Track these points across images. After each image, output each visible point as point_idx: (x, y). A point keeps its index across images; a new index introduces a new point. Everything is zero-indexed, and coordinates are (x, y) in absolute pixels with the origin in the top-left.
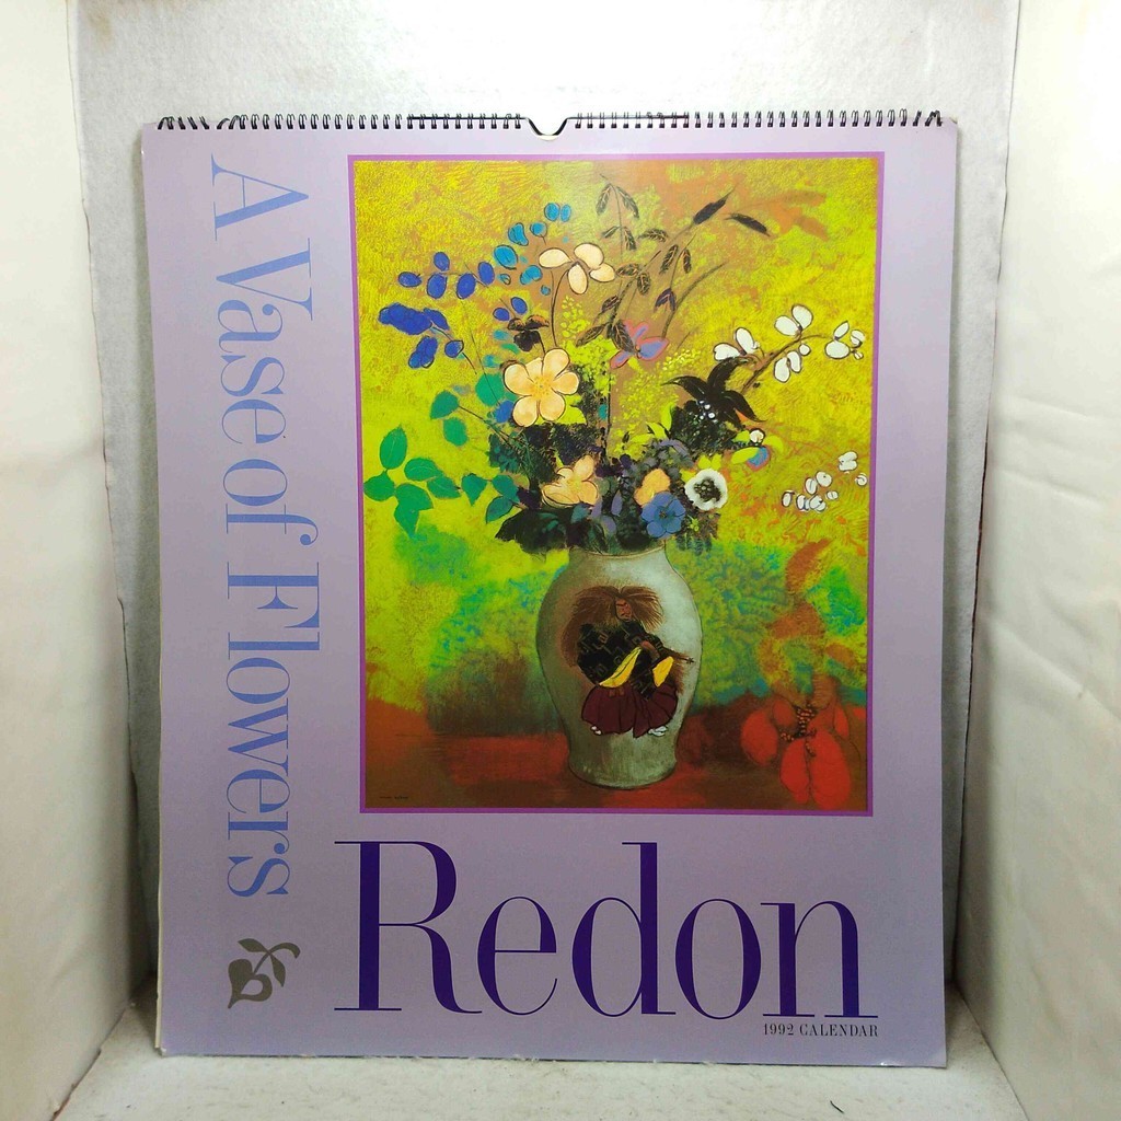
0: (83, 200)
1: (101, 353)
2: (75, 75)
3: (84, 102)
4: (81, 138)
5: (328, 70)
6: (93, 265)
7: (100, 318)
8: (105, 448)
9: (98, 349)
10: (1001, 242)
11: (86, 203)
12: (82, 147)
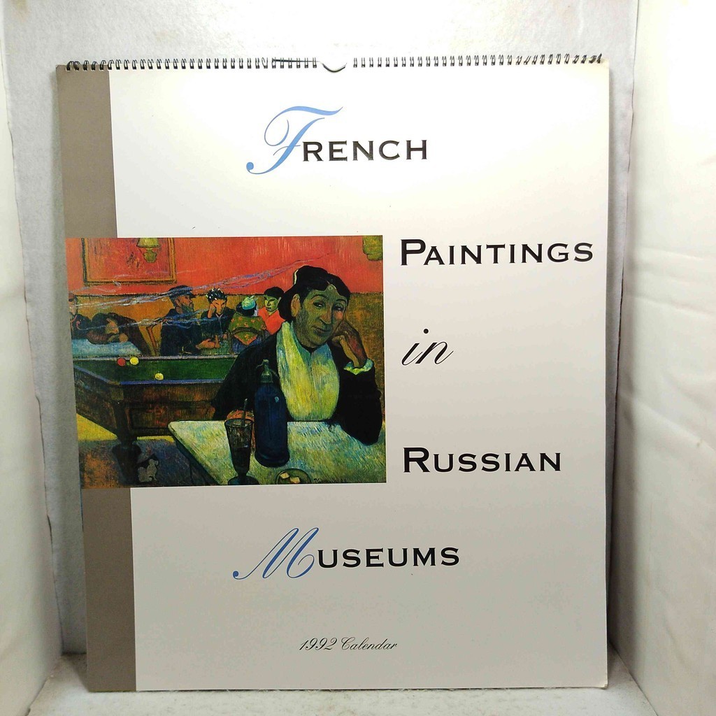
0: (9, 123)
1: (22, 229)
2: (2, 38)
4: (6, 79)
5: (177, 32)
6: (16, 167)
7: (21, 202)
8: (26, 293)
9: (20, 225)
11: (11, 125)
12: (7, 87)
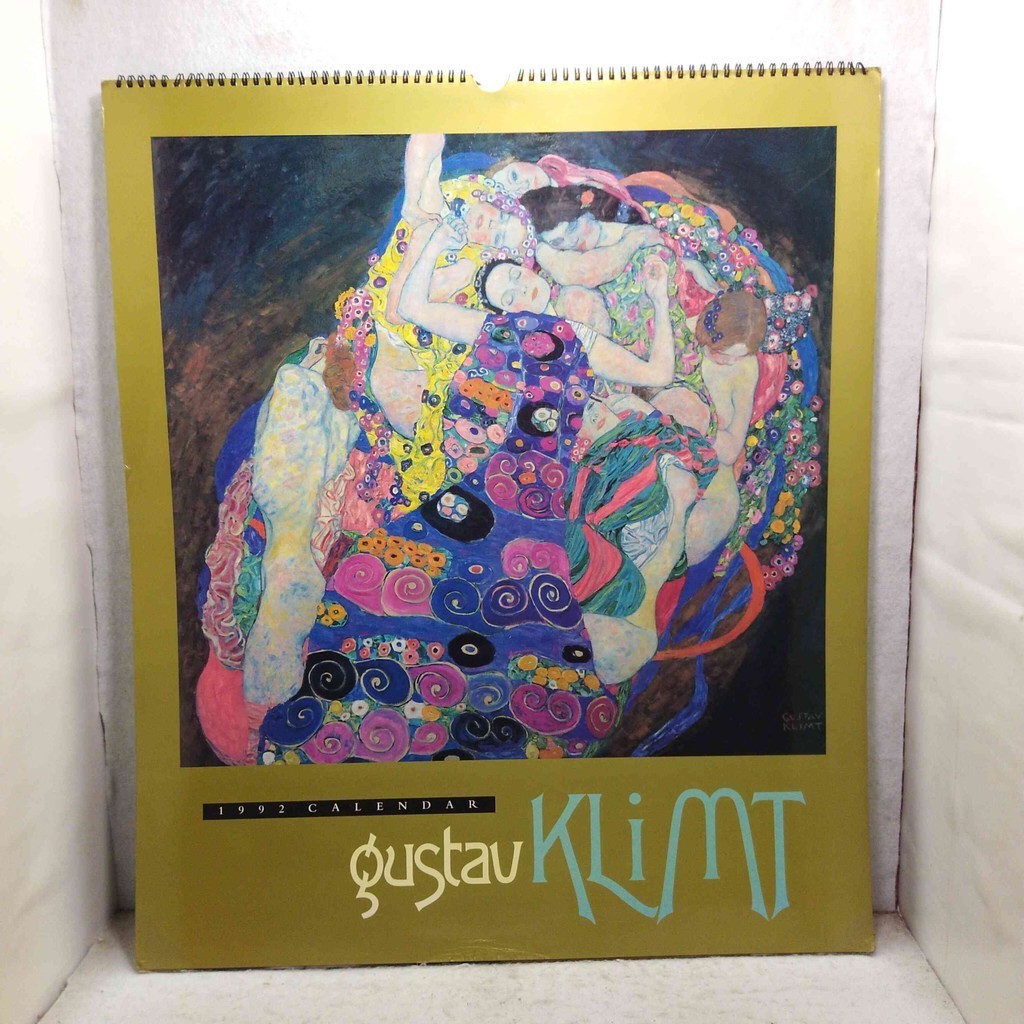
0: (55, 162)
2: (48, 44)
3: (56, 69)
6: (64, 223)
7: (70, 274)
9: (68, 304)
10: (931, 195)
11: (58, 165)
12: (53, 112)
